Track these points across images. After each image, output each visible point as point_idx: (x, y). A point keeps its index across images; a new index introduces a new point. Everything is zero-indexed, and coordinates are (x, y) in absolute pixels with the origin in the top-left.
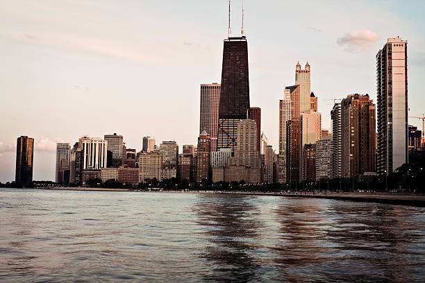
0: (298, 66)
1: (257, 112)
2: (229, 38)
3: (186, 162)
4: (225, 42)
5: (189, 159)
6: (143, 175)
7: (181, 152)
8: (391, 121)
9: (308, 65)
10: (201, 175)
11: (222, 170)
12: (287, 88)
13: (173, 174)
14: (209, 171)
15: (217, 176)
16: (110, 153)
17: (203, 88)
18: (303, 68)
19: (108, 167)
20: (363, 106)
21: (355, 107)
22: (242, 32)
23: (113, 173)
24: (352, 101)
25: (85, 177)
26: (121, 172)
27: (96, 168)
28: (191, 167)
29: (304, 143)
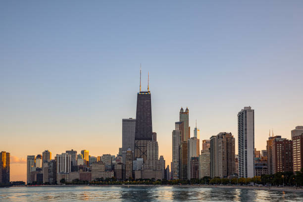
0: (182, 109)
2: (141, 92)
3: (119, 167)
4: (138, 95)
5: (121, 166)
6: (95, 175)
8: (246, 148)
9: (187, 109)
10: (128, 174)
11: (140, 172)
12: (176, 123)
13: (112, 175)
14: (133, 173)
15: (138, 176)
16: (72, 162)
17: (124, 121)
19: (72, 171)
20: (229, 139)
21: (225, 140)
22: (148, 89)
23: (76, 175)
24: (224, 136)
25: (59, 179)
26: (81, 174)
27: (65, 172)
28: (122, 170)
29: (191, 156)
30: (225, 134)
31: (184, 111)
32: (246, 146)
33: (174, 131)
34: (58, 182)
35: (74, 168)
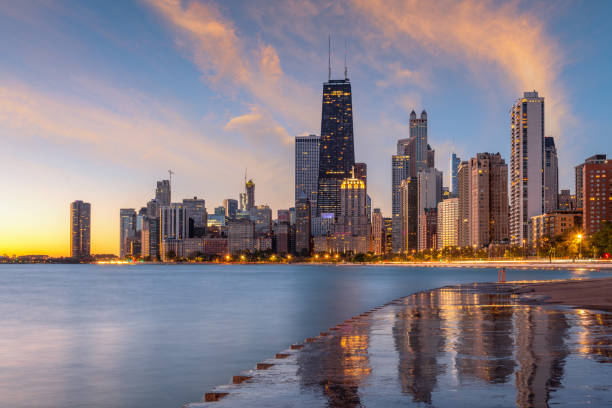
0: (413, 113)
1: (362, 168)
2: (330, 81)
3: (284, 230)
4: (325, 87)
5: (286, 227)
7: (275, 217)
8: (525, 183)
9: (424, 113)
10: (301, 244)
11: (325, 239)
12: (399, 142)
13: (268, 244)
14: (310, 240)
15: (320, 246)
16: (191, 221)
17: (298, 140)
19: (190, 237)
20: (494, 166)
21: (485, 168)
22: (346, 73)
23: (197, 245)
24: (482, 161)
25: (165, 249)
26: (206, 244)
27: (177, 238)
28: (289, 236)
29: (423, 206)
30: (486, 155)
31: (418, 117)
32: (525, 178)
33: (394, 158)
34: (163, 257)
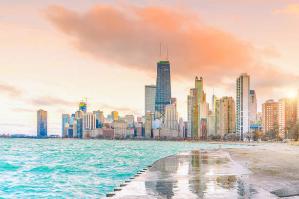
0: (197, 77)
1: (174, 100)
2: (161, 62)
3: (139, 126)
4: (158, 64)
5: (141, 124)
7: (136, 120)
8: (242, 110)
9: (201, 78)
10: (148, 132)
11: (158, 130)
12: (191, 90)
13: (132, 132)
14: (151, 131)
16: (97, 121)
17: (146, 87)
18: (199, 79)
19: (96, 128)
20: (230, 102)
21: (226, 103)
22: (167, 59)
23: (100, 132)
24: (225, 100)
25: (84, 133)
26: (104, 131)
27: (90, 128)
28: (142, 128)
29: (201, 117)
30: (226, 98)
32: (242, 108)
33: (188, 96)
34: (83, 137)
35: (98, 126)
